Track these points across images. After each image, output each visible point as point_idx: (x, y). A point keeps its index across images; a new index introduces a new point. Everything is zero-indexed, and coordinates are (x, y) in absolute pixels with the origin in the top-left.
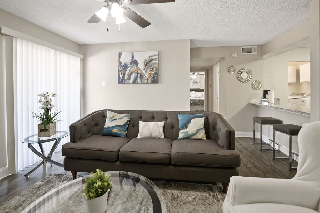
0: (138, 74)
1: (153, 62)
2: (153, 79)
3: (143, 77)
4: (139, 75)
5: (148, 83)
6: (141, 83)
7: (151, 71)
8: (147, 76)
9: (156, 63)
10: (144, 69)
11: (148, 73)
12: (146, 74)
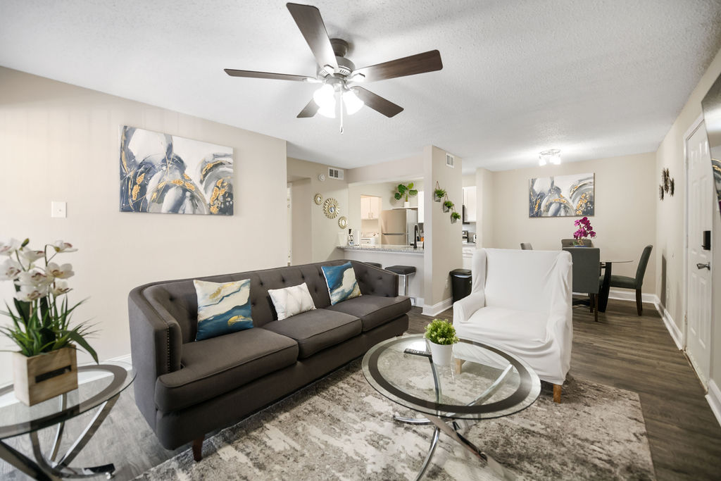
0: (185, 190)
1: (221, 169)
2: (223, 206)
3: (198, 200)
4: (188, 194)
5: (211, 214)
6: (194, 213)
7: (218, 187)
8: (208, 197)
9: (229, 173)
10: (201, 182)
11: (210, 193)
12: (206, 193)
